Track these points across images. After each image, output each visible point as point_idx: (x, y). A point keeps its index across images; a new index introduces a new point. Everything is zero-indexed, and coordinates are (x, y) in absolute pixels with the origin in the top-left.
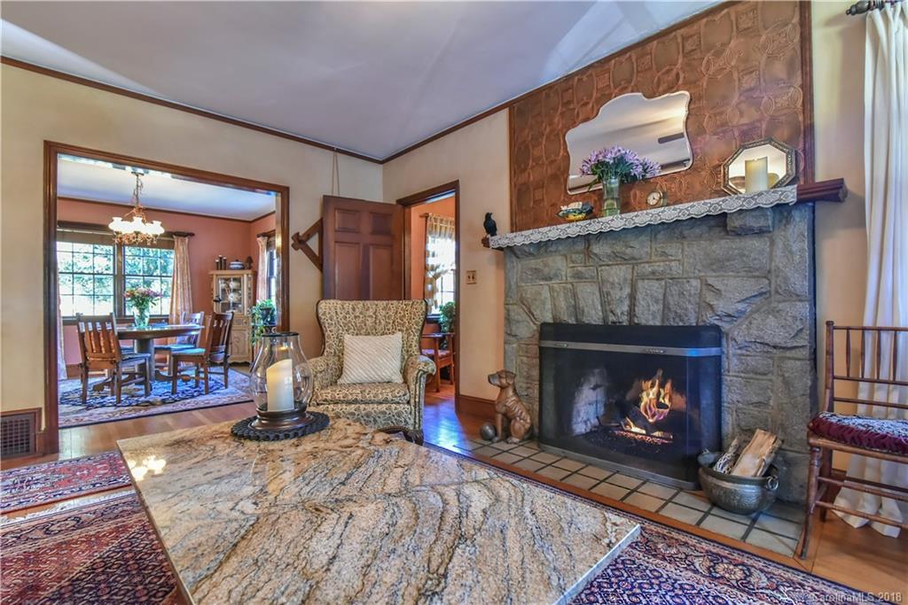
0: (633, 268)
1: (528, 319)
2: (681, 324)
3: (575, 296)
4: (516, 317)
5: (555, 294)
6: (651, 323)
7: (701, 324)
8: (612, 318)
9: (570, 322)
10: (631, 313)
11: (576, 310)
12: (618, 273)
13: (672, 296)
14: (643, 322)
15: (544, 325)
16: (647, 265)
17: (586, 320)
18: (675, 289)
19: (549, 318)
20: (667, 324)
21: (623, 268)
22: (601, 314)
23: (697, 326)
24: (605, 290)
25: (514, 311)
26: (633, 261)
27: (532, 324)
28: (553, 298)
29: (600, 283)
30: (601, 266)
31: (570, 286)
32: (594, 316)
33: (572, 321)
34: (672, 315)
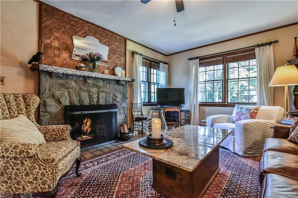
0: (98, 89)
1: (56, 104)
2: (109, 104)
3: (80, 96)
4: (50, 104)
5: (71, 95)
6: (103, 104)
7: (113, 104)
8: (92, 103)
9: (78, 105)
10: (98, 101)
11: (80, 100)
12: (94, 90)
13: (107, 97)
14: (101, 104)
15: (66, 106)
16: (102, 89)
17: (84, 104)
18: (108, 96)
19: (68, 103)
20: (106, 104)
21: (96, 88)
22: (89, 102)
23: (112, 104)
24: (90, 94)
25: (48, 101)
26: (99, 87)
27: (59, 107)
28: (70, 96)
29: (89, 92)
30: (89, 87)
31: (77, 92)
32: (87, 102)
33: (78, 104)
34: (107, 102)
